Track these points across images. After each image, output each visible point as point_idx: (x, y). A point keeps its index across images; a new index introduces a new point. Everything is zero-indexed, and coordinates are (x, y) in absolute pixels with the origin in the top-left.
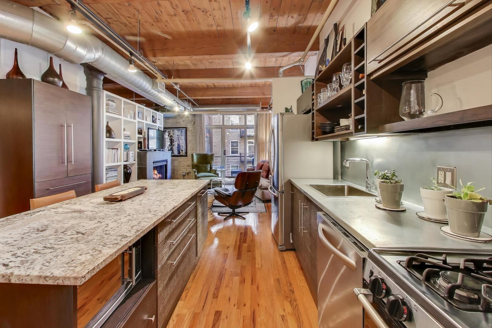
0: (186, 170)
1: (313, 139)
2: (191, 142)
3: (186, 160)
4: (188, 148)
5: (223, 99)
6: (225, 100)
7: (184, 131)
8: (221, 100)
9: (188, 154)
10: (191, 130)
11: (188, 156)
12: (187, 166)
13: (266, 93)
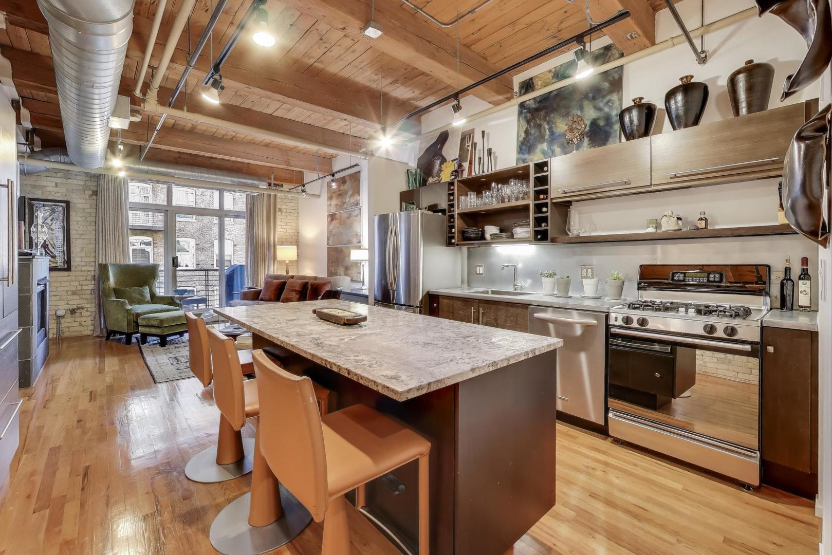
0: (68, 304)
1: (449, 244)
2: (83, 237)
3: (65, 279)
4: (73, 249)
5: (180, 152)
6: (184, 156)
7: (61, 208)
8: (177, 155)
9: (72, 264)
10: (84, 209)
11: (73, 269)
12: (70, 293)
13: (292, 163)
